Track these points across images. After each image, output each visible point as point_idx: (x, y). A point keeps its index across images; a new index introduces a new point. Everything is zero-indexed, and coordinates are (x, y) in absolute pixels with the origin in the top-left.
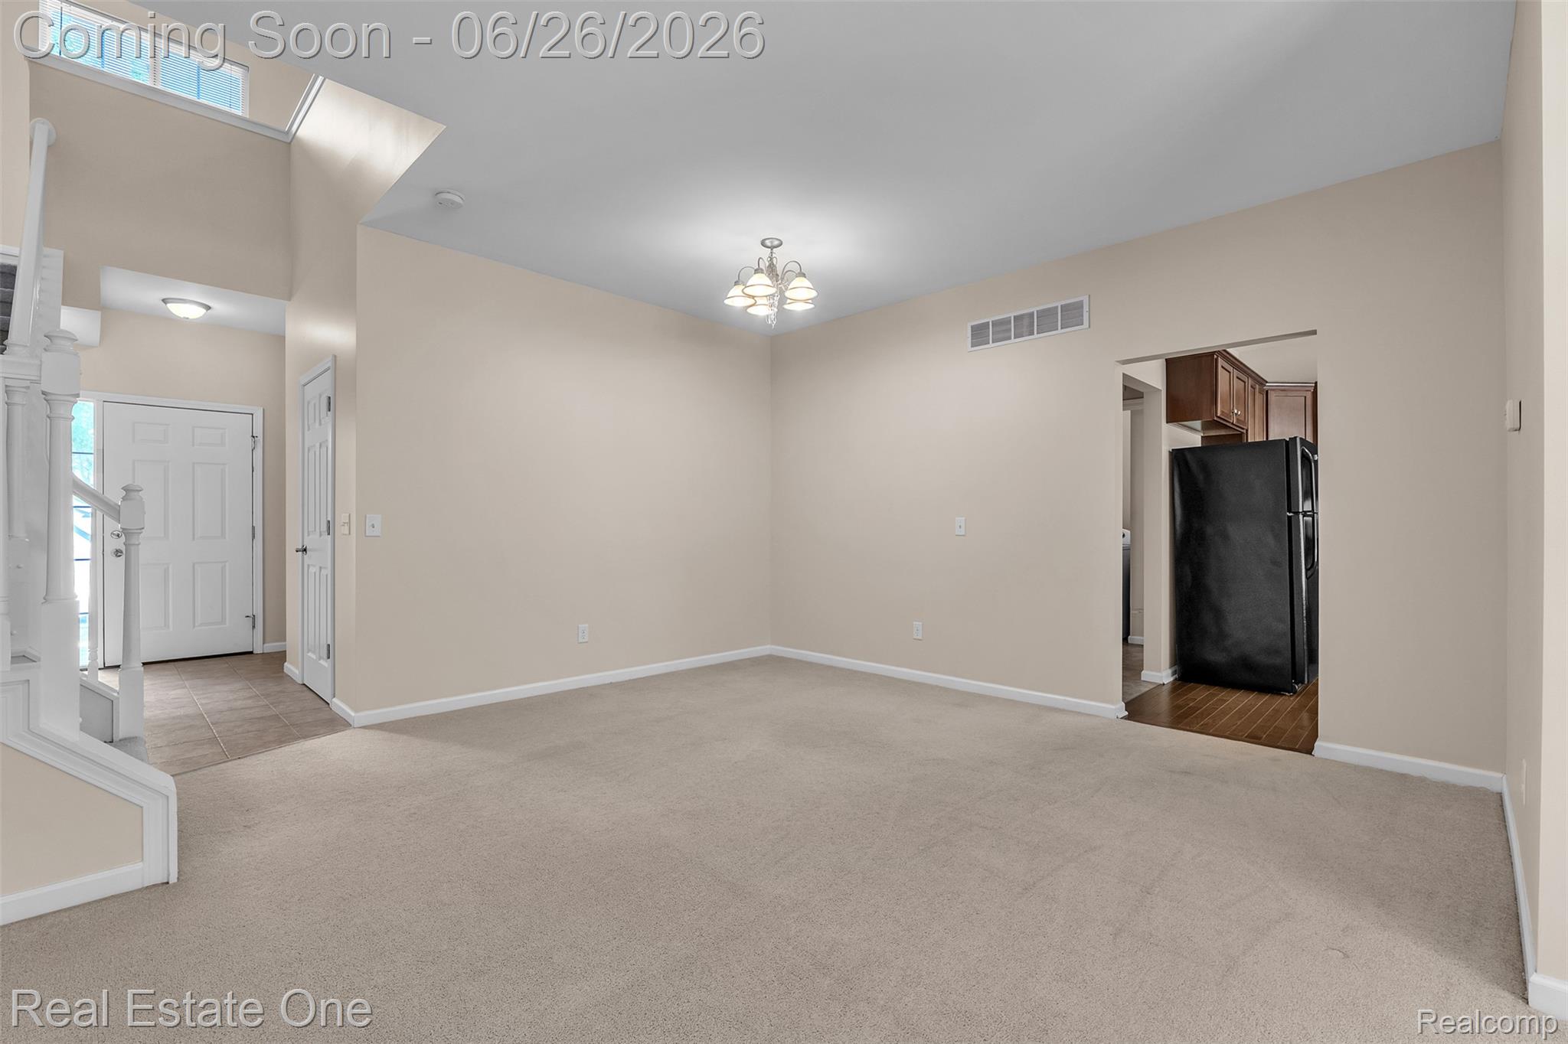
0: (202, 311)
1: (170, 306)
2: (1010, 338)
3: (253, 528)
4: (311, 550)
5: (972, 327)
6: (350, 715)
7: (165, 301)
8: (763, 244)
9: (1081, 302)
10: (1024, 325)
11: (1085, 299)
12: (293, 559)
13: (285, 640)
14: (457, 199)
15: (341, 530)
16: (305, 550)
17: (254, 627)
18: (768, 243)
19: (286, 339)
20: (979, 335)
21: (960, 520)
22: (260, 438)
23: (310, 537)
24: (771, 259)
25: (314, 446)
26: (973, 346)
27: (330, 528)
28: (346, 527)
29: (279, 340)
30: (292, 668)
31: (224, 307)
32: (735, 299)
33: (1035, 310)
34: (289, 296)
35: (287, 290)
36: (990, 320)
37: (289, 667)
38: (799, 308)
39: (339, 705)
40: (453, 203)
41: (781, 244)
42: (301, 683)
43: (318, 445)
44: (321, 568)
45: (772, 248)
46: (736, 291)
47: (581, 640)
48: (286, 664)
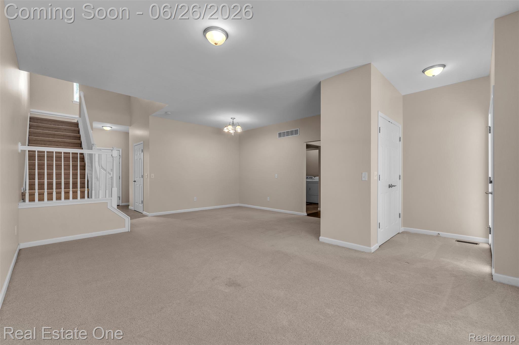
0: (110, 128)
1: (104, 128)
2: (285, 136)
3: (119, 176)
4: (137, 181)
5: (279, 133)
6: (148, 214)
7: (103, 127)
8: (231, 118)
9: (298, 130)
10: (288, 134)
11: (298, 129)
12: (131, 183)
13: (129, 202)
14: (170, 113)
15: (146, 177)
16: (135, 181)
17: (120, 199)
18: (232, 118)
19: (129, 133)
20: (280, 135)
21: (276, 175)
22: (121, 156)
23: (137, 178)
24: (233, 122)
25: (138, 159)
26: (279, 137)
27: (143, 176)
28: (147, 176)
29: (127, 134)
30: (131, 207)
31: (115, 127)
32: (226, 130)
33: (290, 130)
34: (130, 126)
35: (130, 124)
36: (282, 132)
37: (130, 207)
38: (239, 131)
39: (144, 213)
40: (169, 114)
41: (235, 118)
42: (134, 210)
43: (139, 159)
44: (139, 185)
45: (233, 119)
46: (225, 128)
47: (195, 201)
48: (129, 207)
